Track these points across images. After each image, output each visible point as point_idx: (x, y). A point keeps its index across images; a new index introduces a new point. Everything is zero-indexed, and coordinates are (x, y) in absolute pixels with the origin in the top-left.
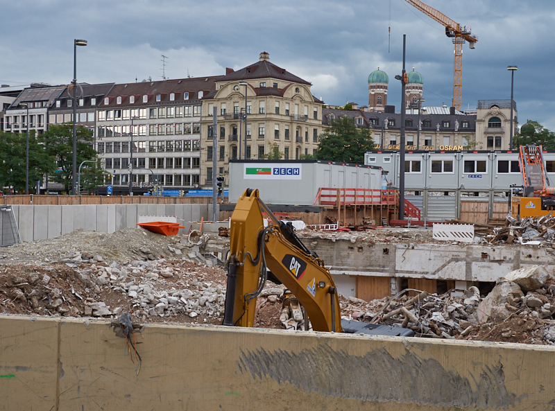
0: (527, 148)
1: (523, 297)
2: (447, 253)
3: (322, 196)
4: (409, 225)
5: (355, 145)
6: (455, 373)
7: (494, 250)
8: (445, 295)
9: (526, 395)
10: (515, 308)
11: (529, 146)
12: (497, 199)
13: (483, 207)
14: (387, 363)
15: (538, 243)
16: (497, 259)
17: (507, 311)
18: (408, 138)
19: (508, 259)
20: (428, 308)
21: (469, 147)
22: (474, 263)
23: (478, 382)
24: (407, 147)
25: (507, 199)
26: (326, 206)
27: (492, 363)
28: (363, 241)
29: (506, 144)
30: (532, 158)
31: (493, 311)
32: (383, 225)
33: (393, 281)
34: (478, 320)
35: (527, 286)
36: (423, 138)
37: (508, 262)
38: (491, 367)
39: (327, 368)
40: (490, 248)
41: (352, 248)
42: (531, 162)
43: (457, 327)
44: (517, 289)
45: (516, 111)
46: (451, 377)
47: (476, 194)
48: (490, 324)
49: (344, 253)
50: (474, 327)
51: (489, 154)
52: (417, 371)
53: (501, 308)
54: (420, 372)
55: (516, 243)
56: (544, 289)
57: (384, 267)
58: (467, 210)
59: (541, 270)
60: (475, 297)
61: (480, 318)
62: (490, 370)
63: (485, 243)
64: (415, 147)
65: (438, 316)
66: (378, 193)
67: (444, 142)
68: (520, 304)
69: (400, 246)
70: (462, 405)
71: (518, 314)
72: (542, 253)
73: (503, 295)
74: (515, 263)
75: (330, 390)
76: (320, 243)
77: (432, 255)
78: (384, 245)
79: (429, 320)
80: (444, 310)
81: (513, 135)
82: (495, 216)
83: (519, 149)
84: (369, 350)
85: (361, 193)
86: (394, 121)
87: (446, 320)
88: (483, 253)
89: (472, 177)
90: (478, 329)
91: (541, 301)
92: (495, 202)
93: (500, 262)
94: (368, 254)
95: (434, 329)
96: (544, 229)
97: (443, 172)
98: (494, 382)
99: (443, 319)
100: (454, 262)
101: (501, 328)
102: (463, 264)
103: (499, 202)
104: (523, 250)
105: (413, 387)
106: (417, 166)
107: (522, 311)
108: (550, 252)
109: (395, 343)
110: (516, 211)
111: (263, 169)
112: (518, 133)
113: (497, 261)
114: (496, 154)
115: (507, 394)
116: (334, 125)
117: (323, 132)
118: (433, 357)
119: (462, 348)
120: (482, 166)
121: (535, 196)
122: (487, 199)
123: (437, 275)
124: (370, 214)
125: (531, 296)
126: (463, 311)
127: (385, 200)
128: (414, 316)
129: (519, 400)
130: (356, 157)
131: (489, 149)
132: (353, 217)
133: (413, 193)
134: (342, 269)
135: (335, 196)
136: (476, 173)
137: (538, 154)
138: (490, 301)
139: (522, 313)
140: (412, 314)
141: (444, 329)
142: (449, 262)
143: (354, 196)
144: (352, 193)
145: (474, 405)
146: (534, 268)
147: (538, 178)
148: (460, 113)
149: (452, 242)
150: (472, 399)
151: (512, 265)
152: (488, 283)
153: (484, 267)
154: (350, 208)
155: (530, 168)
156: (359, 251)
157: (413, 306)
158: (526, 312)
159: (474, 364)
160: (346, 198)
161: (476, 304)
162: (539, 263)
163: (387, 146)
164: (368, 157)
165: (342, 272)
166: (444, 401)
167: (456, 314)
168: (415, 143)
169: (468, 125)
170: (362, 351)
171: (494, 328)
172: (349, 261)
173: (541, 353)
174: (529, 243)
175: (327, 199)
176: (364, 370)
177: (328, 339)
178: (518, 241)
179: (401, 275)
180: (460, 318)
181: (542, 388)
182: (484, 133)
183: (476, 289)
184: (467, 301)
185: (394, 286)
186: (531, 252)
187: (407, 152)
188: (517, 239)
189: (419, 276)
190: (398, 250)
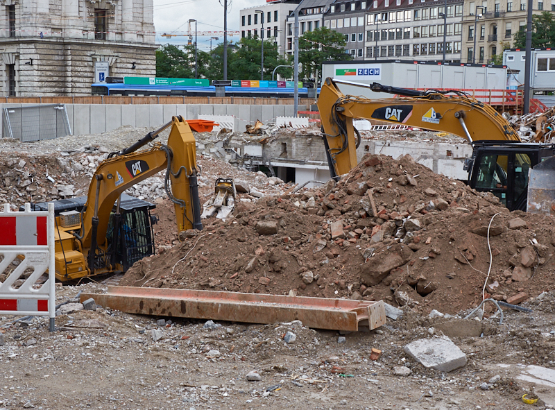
7: (457, 148)
19: (469, 157)
40: (454, 146)
69: (379, 142)
78: (366, 142)
88: (448, 151)
100: (423, 159)
102: (431, 161)
111: (350, 70)
113: (460, 159)
142: (419, 159)
190: (377, 147)
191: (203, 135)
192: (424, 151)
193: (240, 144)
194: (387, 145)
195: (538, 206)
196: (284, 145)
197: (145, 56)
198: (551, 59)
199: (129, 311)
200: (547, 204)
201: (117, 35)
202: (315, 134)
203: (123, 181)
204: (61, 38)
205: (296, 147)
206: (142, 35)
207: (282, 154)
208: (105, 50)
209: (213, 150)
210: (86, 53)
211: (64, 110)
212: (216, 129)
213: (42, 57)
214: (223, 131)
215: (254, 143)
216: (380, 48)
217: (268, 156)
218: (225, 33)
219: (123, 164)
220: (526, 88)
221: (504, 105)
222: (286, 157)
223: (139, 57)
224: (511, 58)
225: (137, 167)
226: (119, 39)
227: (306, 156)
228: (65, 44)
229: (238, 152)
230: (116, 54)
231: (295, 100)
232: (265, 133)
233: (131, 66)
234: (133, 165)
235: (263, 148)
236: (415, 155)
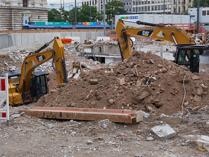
2: (154, 49)
7: (170, 48)
16: (171, 51)
19: (175, 51)
22: (163, 53)
69: (138, 46)
78: (133, 46)
88: (166, 49)
111: (126, 17)
165: (120, 57)
190: (137, 48)
191: (68, 45)
192: (157, 49)
193: (82, 48)
194: (142, 47)
195: (204, 71)
196: (100, 48)
197: (43, 13)
198: (207, 11)
199: (39, 117)
200: (207, 70)
201: (32, 5)
202: (113, 43)
203: (35, 64)
204: (9, 7)
205: (105, 49)
206: (42, 5)
207: (99, 52)
208: (27, 11)
209: (71, 51)
210: (19, 13)
211: (11, 36)
212: (73, 42)
213: (2, 14)
214: (76, 43)
215: (88, 47)
216: (138, 8)
217: (94, 53)
218: (75, 3)
219: (35, 57)
220: (198, 23)
221: (189, 30)
222: (101, 53)
223: (41, 13)
224: (191, 11)
225: (41, 58)
226: (33, 7)
227: (109, 52)
228: (11, 9)
229: (82, 51)
230: (32, 13)
231: (104, 30)
232: (92, 43)
233: (37, 17)
234: (39, 57)
235: (92, 50)
236: (153, 51)
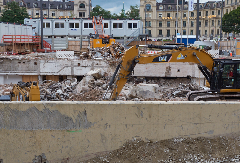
0: (96, 18)
1: (95, 82)
2: (63, 64)
3: (5, 39)
4: (46, 51)
5: (19, 15)
6: (66, 115)
7: (83, 62)
8: (62, 82)
9: (96, 122)
10: (92, 86)
11: (97, 17)
12: (84, 40)
13: (78, 43)
14: (37, 113)
15: (101, 58)
16: (84, 66)
17: (89, 88)
18: (44, 12)
19: (89, 66)
20: (55, 88)
21: (71, 17)
22: (74, 68)
23: (76, 118)
24: (44, 16)
25: (88, 40)
26: (7, 44)
27: (82, 110)
28: (25, 59)
29: (87, 16)
30: (98, 22)
31: (83, 88)
32: (34, 52)
33: (39, 77)
34: (77, 92)
35: (97, 77)
36: (51, 12)
37: (89, 67)
38: (81, 112)
39: (9, 117)
40: (81, 61)
41: (20, 62)
42: (98, 23)
43: (68, 96)
44: (92, 78)
45: (91, 1)
46: (65, 117)
47: (75, 37)
48: (82, 94)
49: (16, 65)
50: (75, 95)
51: (80, 20)
52: (50, 116)
53: (86, 87)
54: (51, 116)
55: (92, 58)
56: (103, 78)
57: (35, 71)
58: (71, 45)
59: (102, 70)
60: (75, 82)
61: (77, 91)
62: (81, 113)
63: (79, 59)
64: (47, 16)
65: (60, 91)
66: (31, 37)
67: (60, 14)
68: (94, 85)
69: (42, 61)
70: (70, 129)
71: (93, 89)
72: (102, 62)
73: (87, 81)
74: (92, 67)
75: (11, 127)
76: (4, 60)
77: (56, 65)
78: (35, 61)
79: (56, 93)
80: (62, 88)
81: (90, 12)
82: (83, 47)
83: (92, 18)
84: (28, 108)
85: (23, 37)
86: (37, 4)
87: (63, 93)
88: (78, 63)
89: (73, 30)
90: (77, 96)
91: (102, 83)
92: (83, 41)
93: (85, 67)
94: (28, 65)
95: (58, 97)
96: (103, 52)
97: (60, 28)
98: (83, 118)
99: (62, 93)
100: (66, 68)
101: (86, 95)
102: (70, 68)
103: (85, 41)
104: (95, 61)
105: (48, 123)
106: (48, 25)
107: (95, 87)
108: (106, 62)
109: (40, 104)
110: (92, 45)
112: (92, 11)
113: (84, 67)
114: (83, 20)
115: (88, 123)
116: (9, 5)
117: (4, 9)
118: (56, 109)
119: (69, 104)
120: (77, 25)
121: (99, 38)
122: (80, 40)
123: (59, 73)
124: (28, 47)
125: (98, 81)
126: (70, 89)
127: (35, 40)
128: (49, 92)
129: (93, 125)
130: (20, 21)
131: (80, 18)
132: (20, 48)
133: (47, 37)
134: (15, 72)
135: (11, 39)
136: (74, 28)
137: (100, 20)
138: (82, 84)
139: (95, 88)
140: (48, 91)
141: (62, 97)
142: (64, 68)
143: (20, 39)
144: (19, 37)
145: (75, 128)
146: (99, 69)
147: (101, 30)
148: (67, 1)
149: (65, 59)
150: (74, 126)
151: (90, 68)
152: (81, 76)
153: (79, 69)
154: (18, 44)
155: (97, 26)
156: (23, 64)
157: (49, 87)
158: (96, 88)
159: (74, 111)
160: (16, 39)
161: (76, 85)
162: (102, 67)
163: (35, 15)
164: (26, 21)
165: (16, 74)
166: (62, 128)
167: (67, 90)
168: (48, 15)
169: (71, 7)
170: (25, 109)
171: (84, 95)
172: (19, 68)
173: (102, 104)
174: (97, 58)
175: (7, 40)
176: (26, 117)
177: (9, 104)
178: (93, 58)
179: (43, 74)
180: (69, 92)
181: (102, 119)
182: (78, 10)
183: (76, 79)
184: (72, 84)
185: (40, 79)
186: (98, 62)
187: (44, 18)
188: (92, 57)
189: (51, 74)
190: (41, 63)
192: (67, 64)
194: (47, 62)
202: (5, 58)
224: (28, 22)
236: (62, 66)
